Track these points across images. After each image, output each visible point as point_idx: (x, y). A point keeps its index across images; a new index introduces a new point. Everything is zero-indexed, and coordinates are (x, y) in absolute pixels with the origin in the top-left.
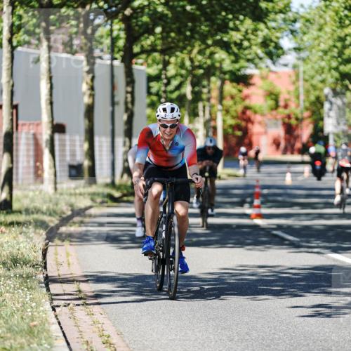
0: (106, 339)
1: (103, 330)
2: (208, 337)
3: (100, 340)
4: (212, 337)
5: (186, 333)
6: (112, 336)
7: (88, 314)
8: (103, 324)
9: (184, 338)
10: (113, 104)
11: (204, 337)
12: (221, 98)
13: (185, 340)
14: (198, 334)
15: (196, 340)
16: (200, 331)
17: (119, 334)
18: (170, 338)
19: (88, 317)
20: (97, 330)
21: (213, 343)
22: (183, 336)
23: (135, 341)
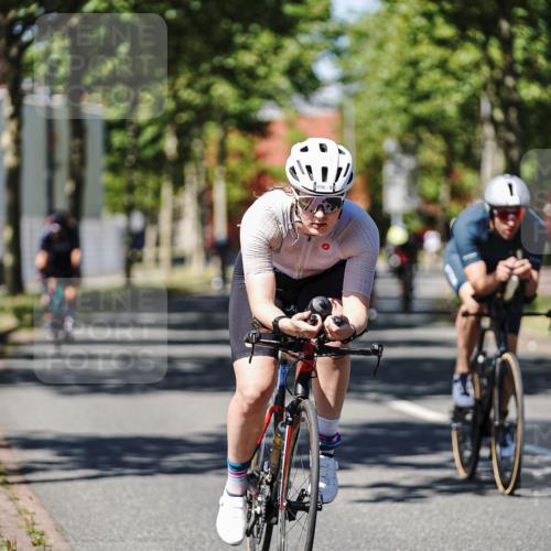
0: (38, 537)
1: (34, 524)
2: (200, 535)
3: (28, 540)
4: (205, 534)
5: (165, 529)
6: (48, 533)
7: (11, 499)
8: (34, 513)
9: (161, 536)
10: (51, 165)
11: (194, 534)
12: (223, 156)
13: (161, 540)
14: (183, 530)
15: (181, 539)
16: (186, 526)
17: (59, 530)
18: (139, 536)
19: (11, 503)
20: (23, 523)
21: (208, 544)
22: (160, 533)
23: (84, 541)
